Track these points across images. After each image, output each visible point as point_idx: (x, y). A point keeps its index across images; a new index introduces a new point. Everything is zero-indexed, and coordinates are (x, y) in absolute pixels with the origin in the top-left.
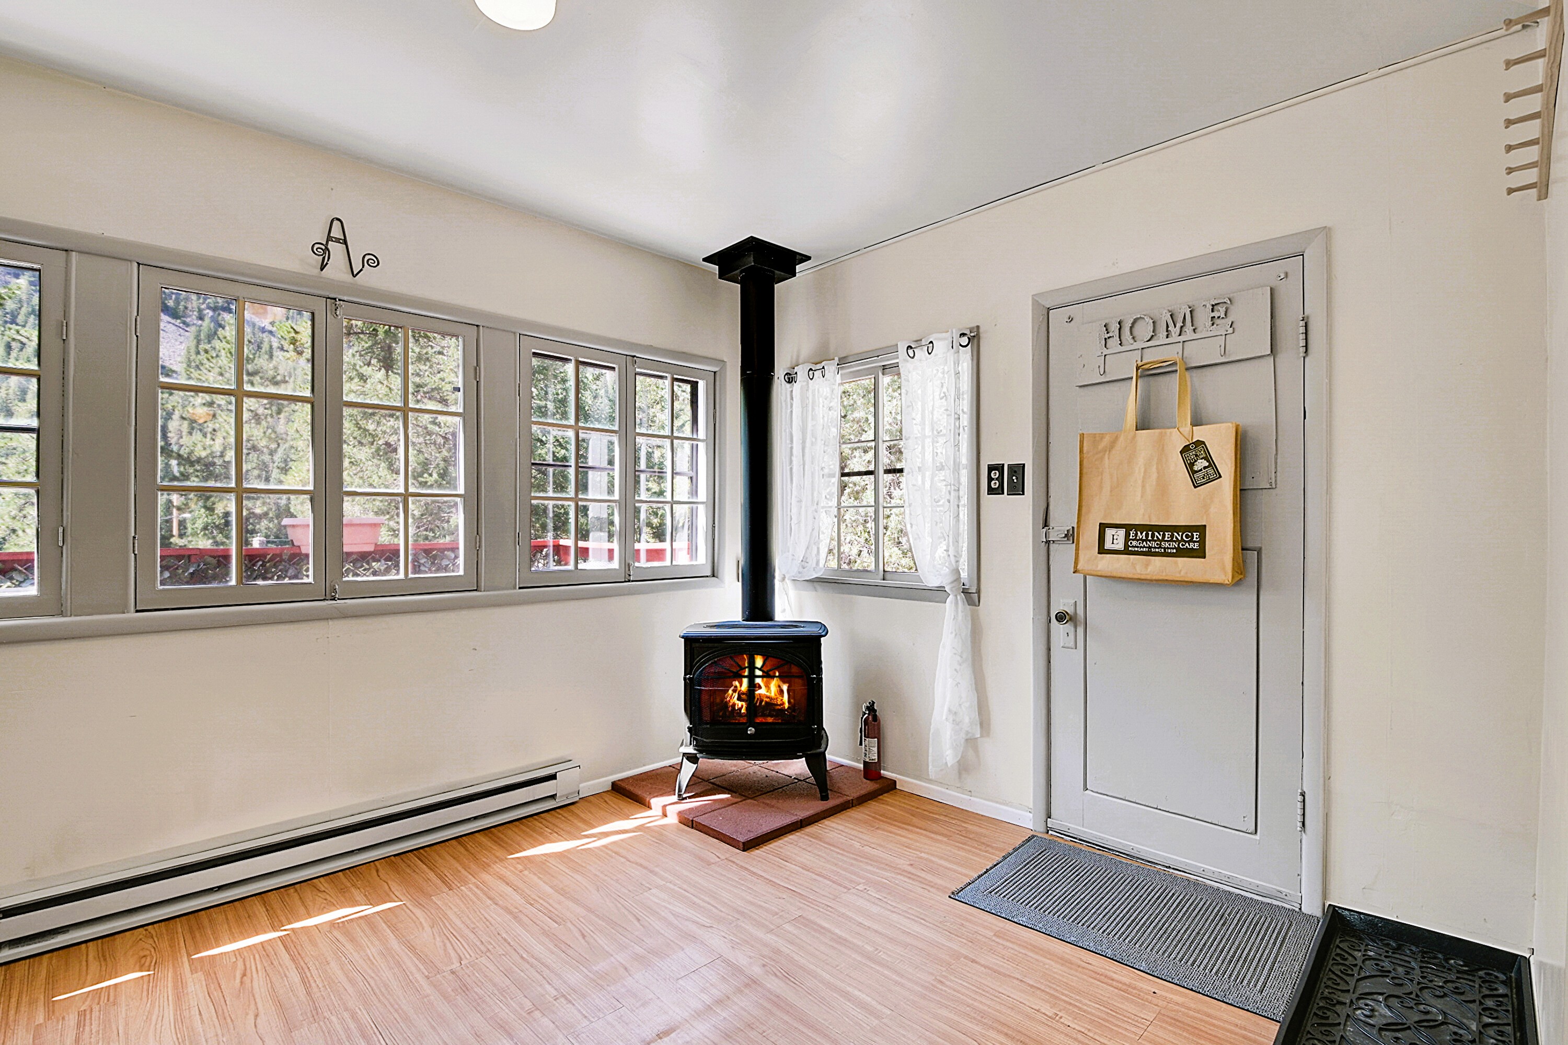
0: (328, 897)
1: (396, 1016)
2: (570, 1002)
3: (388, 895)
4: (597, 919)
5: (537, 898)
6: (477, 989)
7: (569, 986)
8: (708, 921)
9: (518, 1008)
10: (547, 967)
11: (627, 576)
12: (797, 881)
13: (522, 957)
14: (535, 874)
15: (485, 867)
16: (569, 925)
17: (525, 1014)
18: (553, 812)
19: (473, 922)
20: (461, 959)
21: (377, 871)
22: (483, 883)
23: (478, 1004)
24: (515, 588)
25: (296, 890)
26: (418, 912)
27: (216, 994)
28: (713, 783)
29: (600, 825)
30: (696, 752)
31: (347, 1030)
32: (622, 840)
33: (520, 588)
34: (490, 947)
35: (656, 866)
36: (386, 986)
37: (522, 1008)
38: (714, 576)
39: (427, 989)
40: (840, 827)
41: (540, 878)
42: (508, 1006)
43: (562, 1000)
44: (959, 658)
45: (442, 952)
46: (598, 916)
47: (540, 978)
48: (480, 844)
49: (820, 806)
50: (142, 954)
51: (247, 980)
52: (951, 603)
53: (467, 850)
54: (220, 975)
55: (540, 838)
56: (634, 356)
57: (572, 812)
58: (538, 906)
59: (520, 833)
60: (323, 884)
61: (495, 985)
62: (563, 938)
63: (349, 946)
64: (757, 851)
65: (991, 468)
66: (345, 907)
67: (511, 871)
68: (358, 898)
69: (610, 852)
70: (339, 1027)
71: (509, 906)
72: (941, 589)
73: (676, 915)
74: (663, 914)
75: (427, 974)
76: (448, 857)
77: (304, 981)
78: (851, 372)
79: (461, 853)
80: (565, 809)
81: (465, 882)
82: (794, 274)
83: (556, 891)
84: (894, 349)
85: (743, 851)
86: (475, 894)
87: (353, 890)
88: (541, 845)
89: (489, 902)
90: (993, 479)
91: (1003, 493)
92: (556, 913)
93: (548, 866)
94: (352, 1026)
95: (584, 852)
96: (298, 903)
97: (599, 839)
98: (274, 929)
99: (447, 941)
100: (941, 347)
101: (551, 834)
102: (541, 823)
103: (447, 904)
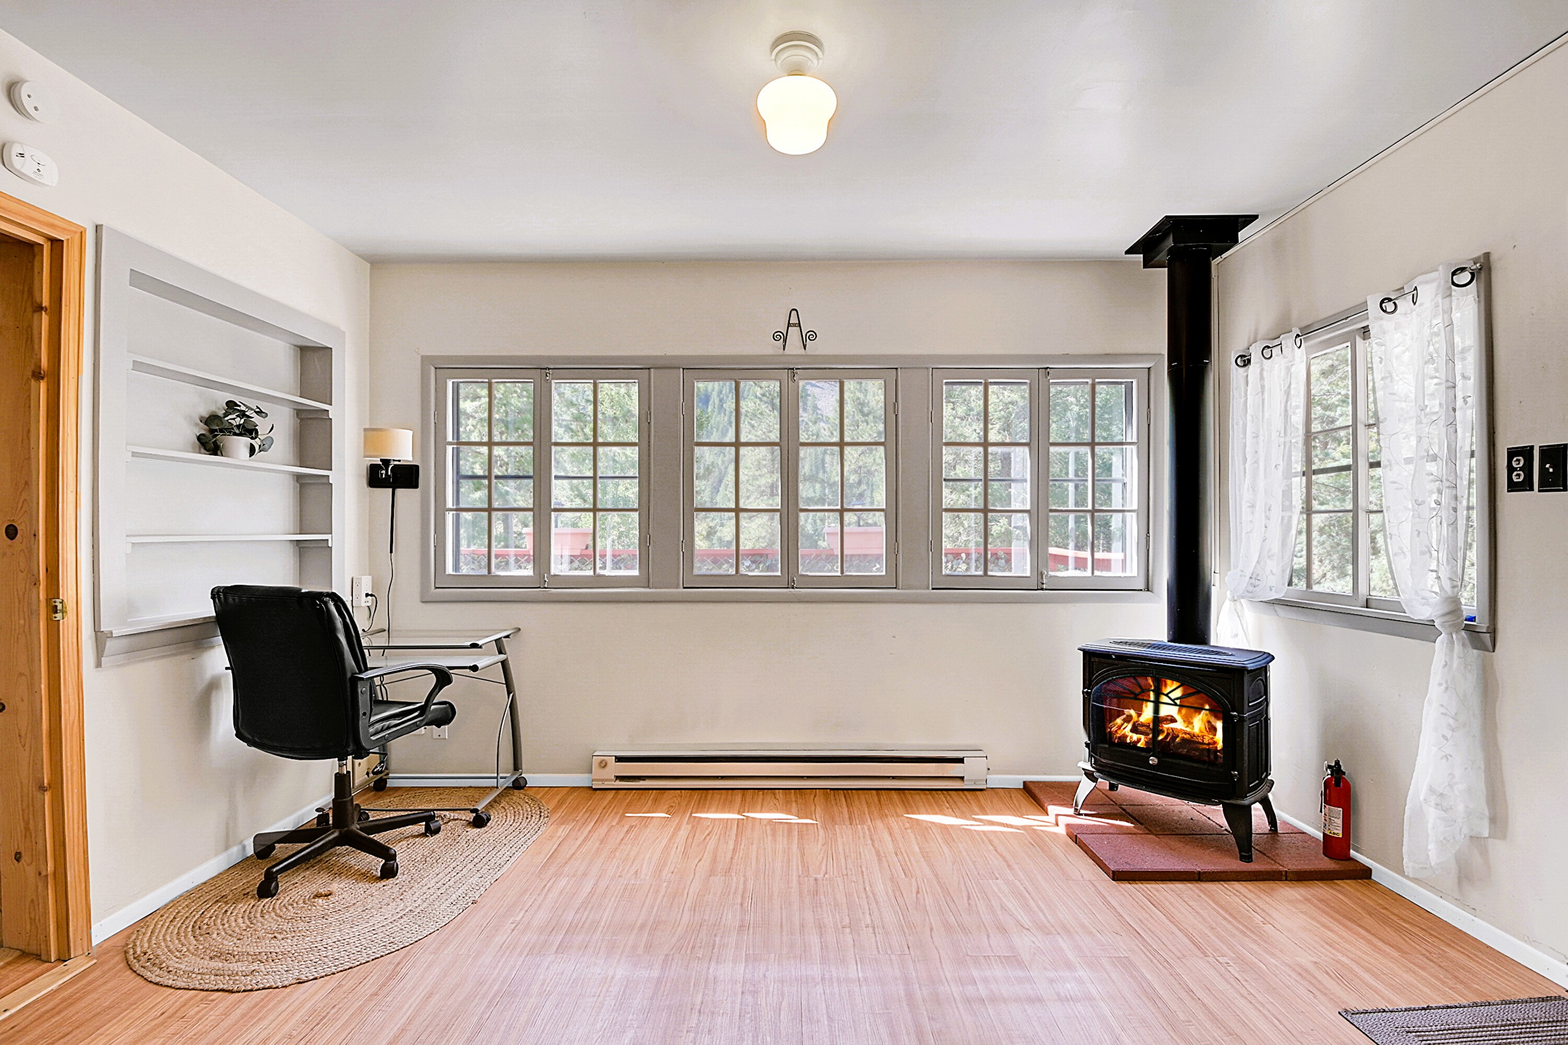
0: (777, 804)
1: (767, 892)
2: (875, 933)
3: (811, 814)
4: (937, 885)
5: (904, 852)
6: (822, 897)
7: (882, 923)
8: (1029, 924)
9: (838, 921)
10: (877, 902)
11: (1040, 584)
12: (1150, 926)
13: (865, 889)
14: (915, 834)
15: (883, 817)
16: (913, 880)
17: (840, 927)
18: (960, 792)
19: (850, 852)
20: (826, 873)
21: (815, 796)
22: (875, 828)
23: (817, 907)
24: (928, 588)
25: (763, 794)
26: (821, 832)
27: (690, 840)
28: (1124, 810)
29: (992, 814)
30: (1093, 770)
31: (737, 888)
32: (1002, 832)
33: (933, 589)
34: (850, 873)
35: (1017, 863)
36: (773, 872)
37: (841, 922)
38: (1148, 590)
39: (794, 884)
40: (1250, 895)
41: (916, 838)
42: (834, 916)
43: (871, 930)
44: (1451, 721)
45: (818, 863)
46: (939, 882)
47: (866, 907)
48: (891, 799)
49: (1236, 865)
50: (672, 804)
51: (708, 838)
52: (1442, 643)
53: (879, 801)
54: (698, 831)
55: (937, 809)
56: (1047, 368)
57: (977, 798)
58: (900, 858)
59: (925, 801)
60: (780, 794)
61: (835, 899)
62: (902, 888)
63: (770, 838)
64: (1129, 886)
65: (1512, 453)
66: (781, 812)
67: (899, 826)
68: (793, 811)
69: (985, 838)
70: (734, 885)
71: (881, 850)
72: (1431, 624)
73: (1003, 908)
74: (993, 902)
75: (800, 873)
76: (864, 802)
77: (734, 850)
78: (1321, 342)
79: (874, 801)
80: (971, 792)
81: (863, 822)
82: (1236, 241)
83: (921, 852)
84: (1363, 308)
85: (1113, 880)
86: (864, 833)
87: (794, 804)
88: (934, 814)
89: (870, 842)
90: (1516, 469)
91: (1532, 489)
92: (910, 868)
93: (929, 833)
94: (741, 887)
95: (963, 831)
96: (760, 801)
97: (985, 825)
98: (739, 813)
99: (825, 858)
100: (1427, 293)
101: (948, 808)
102: (946, 798)
103: (841, 833)
